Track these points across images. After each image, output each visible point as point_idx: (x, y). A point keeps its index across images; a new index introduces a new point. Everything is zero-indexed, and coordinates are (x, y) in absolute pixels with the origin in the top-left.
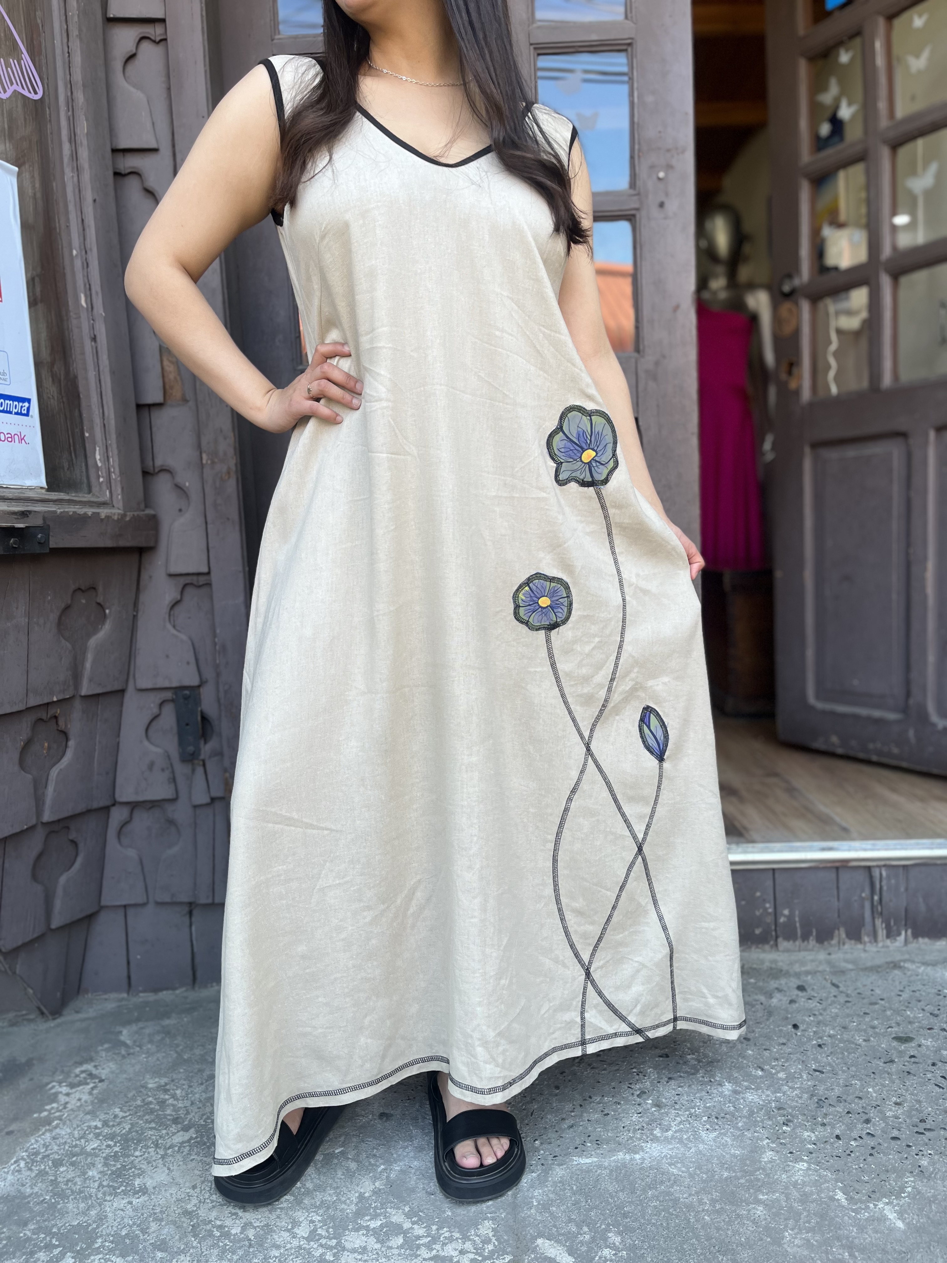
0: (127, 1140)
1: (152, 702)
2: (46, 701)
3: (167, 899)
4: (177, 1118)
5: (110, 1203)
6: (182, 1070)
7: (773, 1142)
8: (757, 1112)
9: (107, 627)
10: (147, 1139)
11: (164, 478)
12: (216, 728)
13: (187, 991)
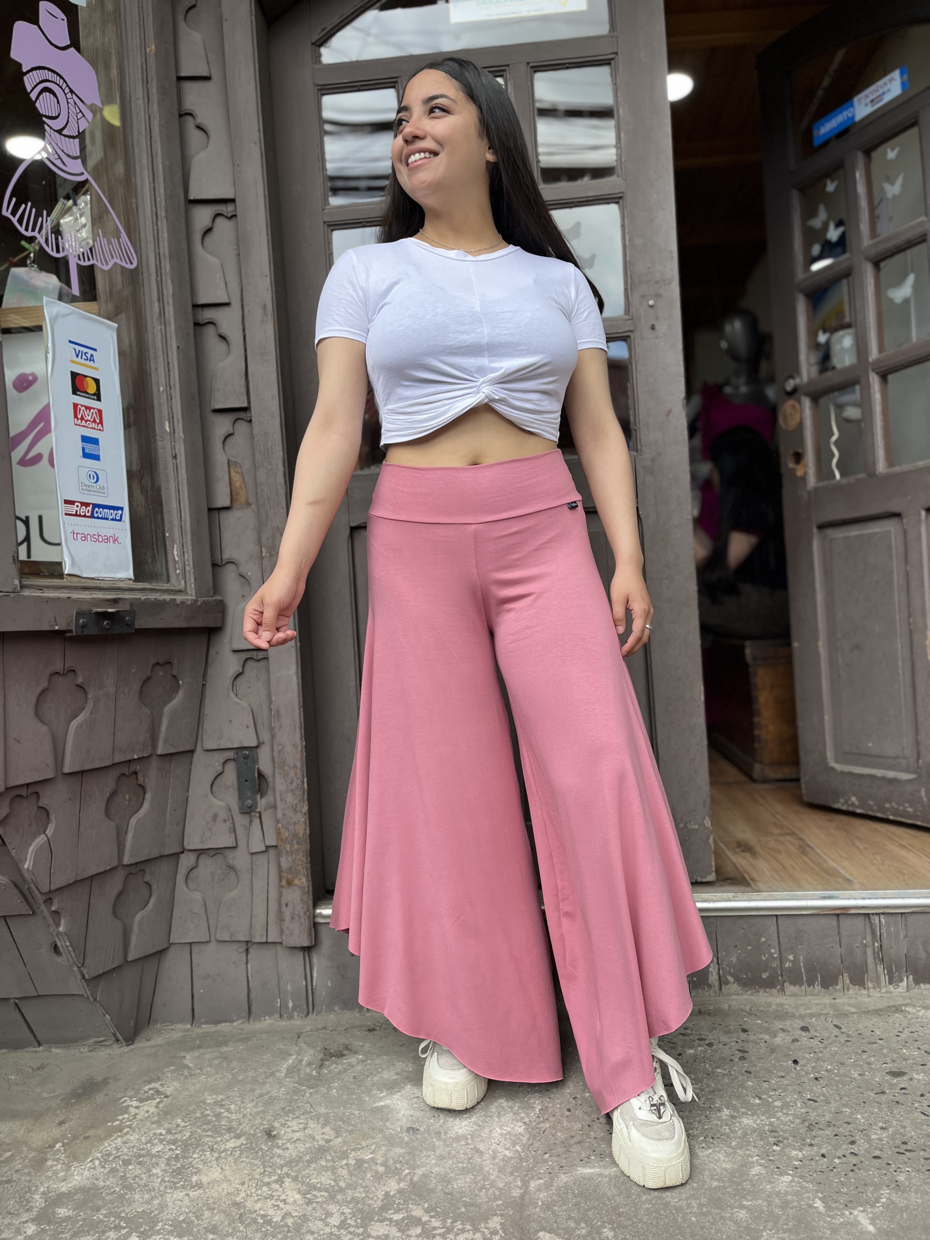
0: (186, 1145)
1: (217, 762)
2: (128, 758)
3: (227, 939)
4: (231, 1128)
5: (170, 1195)
6: (236, 1089)
7: (762, 1159)
8: (751, 1134)
9: (180, 695)
10: (204, 1144)
11: (231, 567)
12: (271, 784)
13: (243, 1023)
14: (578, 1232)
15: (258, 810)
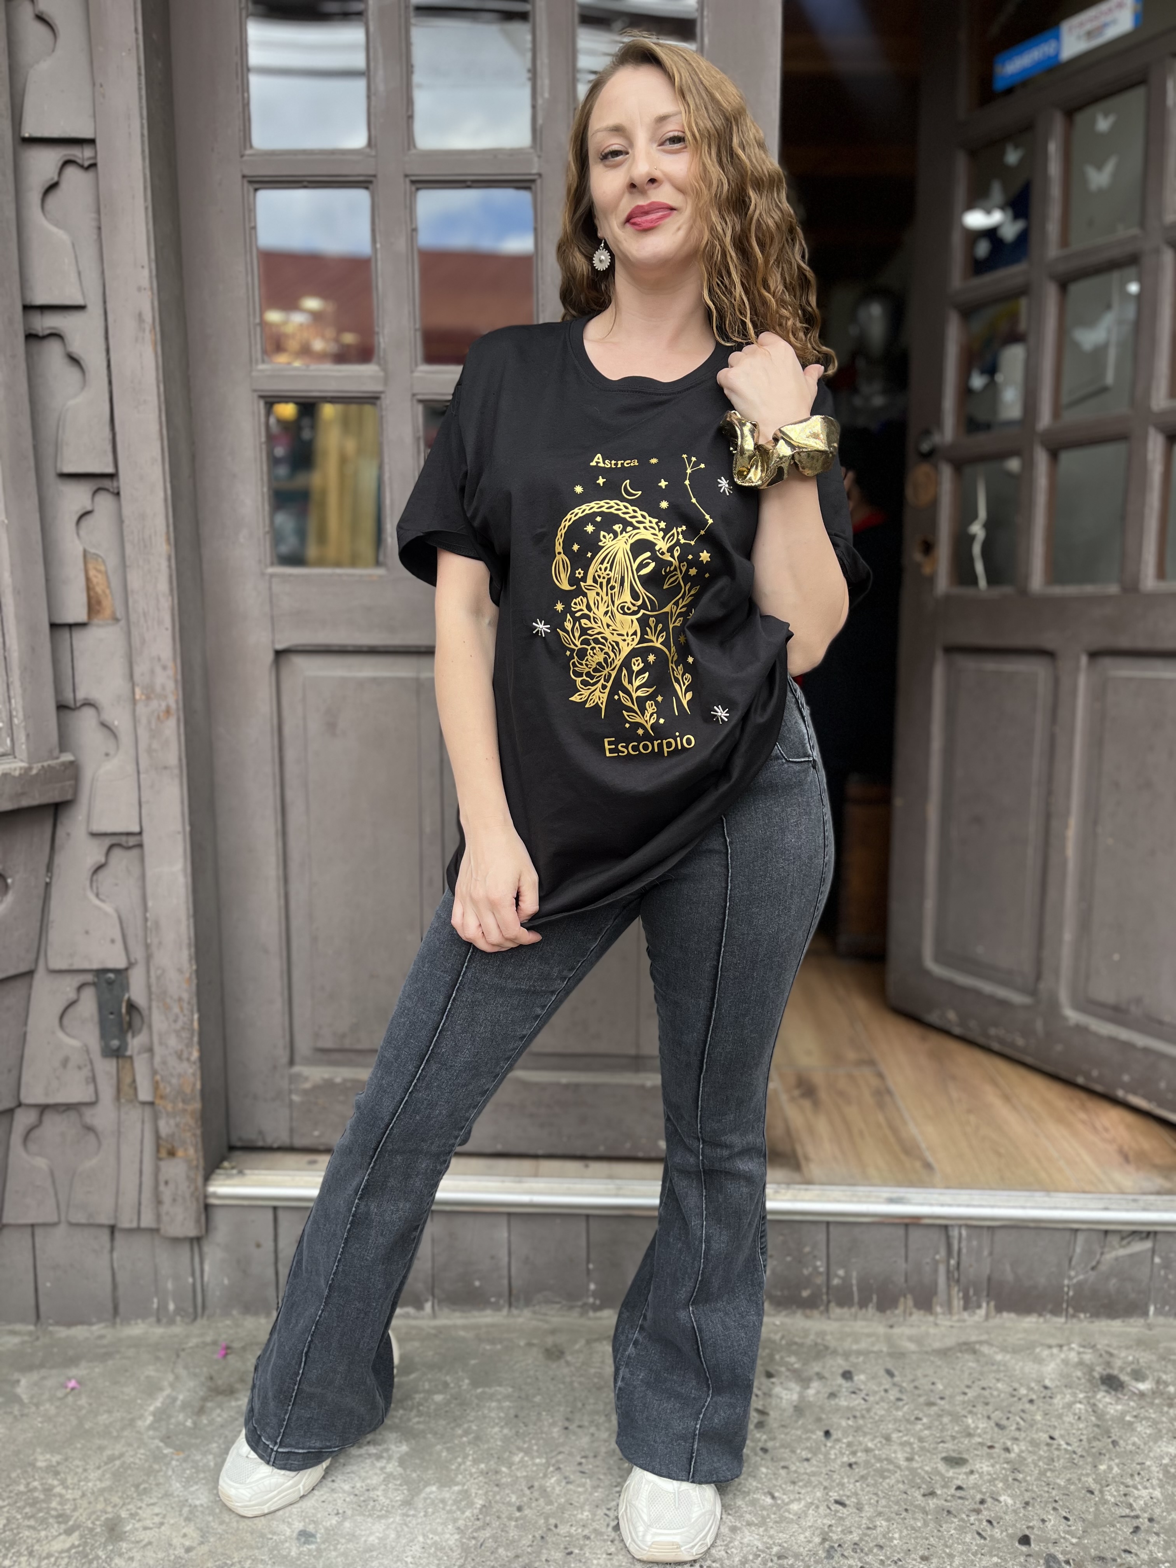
1: (67, 987)
3: (83, 1221)
6: (79, 1445)
9: (10, 898)
11: (88, 712)
12: (146, 1019)
13: (104, 1327)
15: (128, 1053)
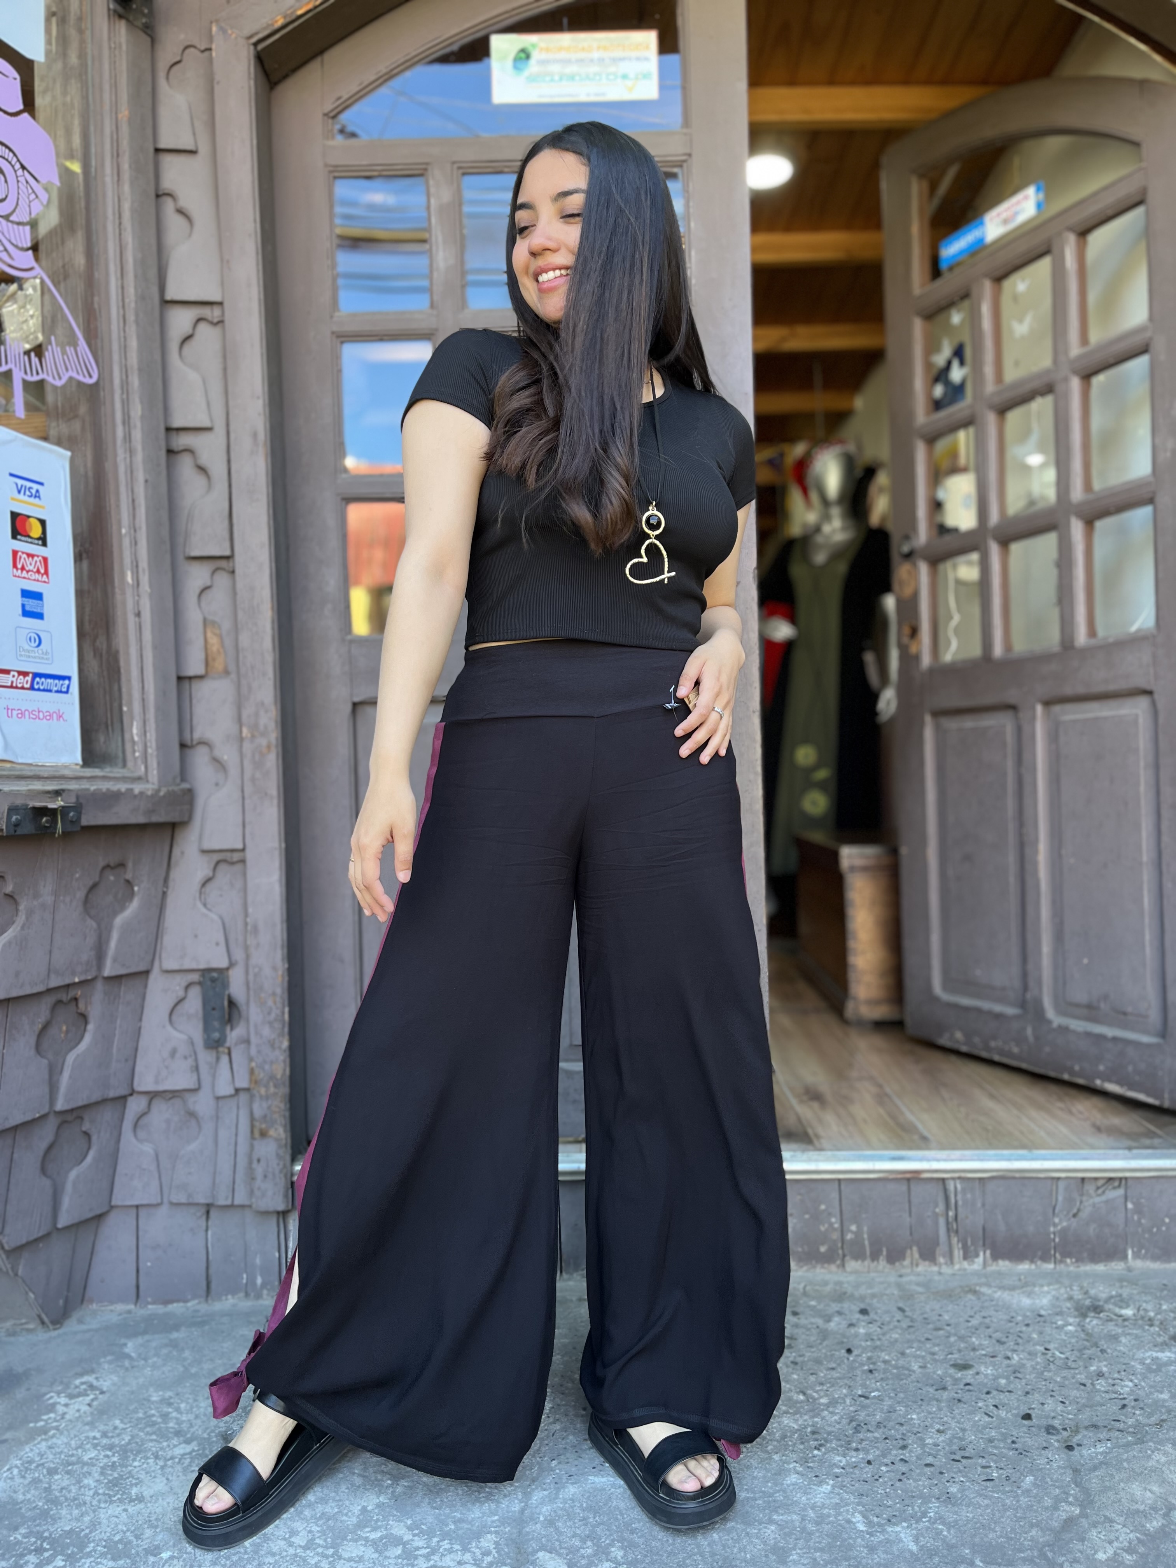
0: (126, 1451)
1: (177, 985)
2: (67, 981)
3: (184, 1200)
5: (105, 1510)
6: (188, 1384)
7: (799, 1466)
8: (791, 1437)
9: (135, 904)
10: (146, 1451)
11: (202, 751)
12: (244, 1014)
13: (199, 1303)
14: (583, 1552)
